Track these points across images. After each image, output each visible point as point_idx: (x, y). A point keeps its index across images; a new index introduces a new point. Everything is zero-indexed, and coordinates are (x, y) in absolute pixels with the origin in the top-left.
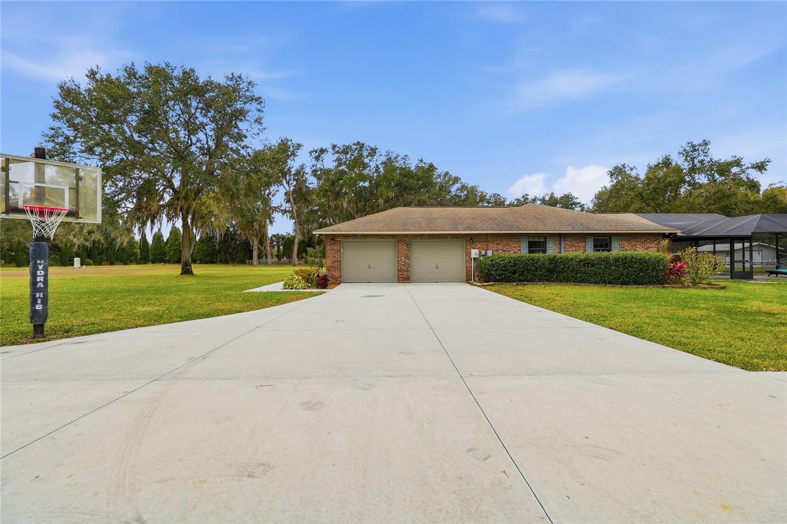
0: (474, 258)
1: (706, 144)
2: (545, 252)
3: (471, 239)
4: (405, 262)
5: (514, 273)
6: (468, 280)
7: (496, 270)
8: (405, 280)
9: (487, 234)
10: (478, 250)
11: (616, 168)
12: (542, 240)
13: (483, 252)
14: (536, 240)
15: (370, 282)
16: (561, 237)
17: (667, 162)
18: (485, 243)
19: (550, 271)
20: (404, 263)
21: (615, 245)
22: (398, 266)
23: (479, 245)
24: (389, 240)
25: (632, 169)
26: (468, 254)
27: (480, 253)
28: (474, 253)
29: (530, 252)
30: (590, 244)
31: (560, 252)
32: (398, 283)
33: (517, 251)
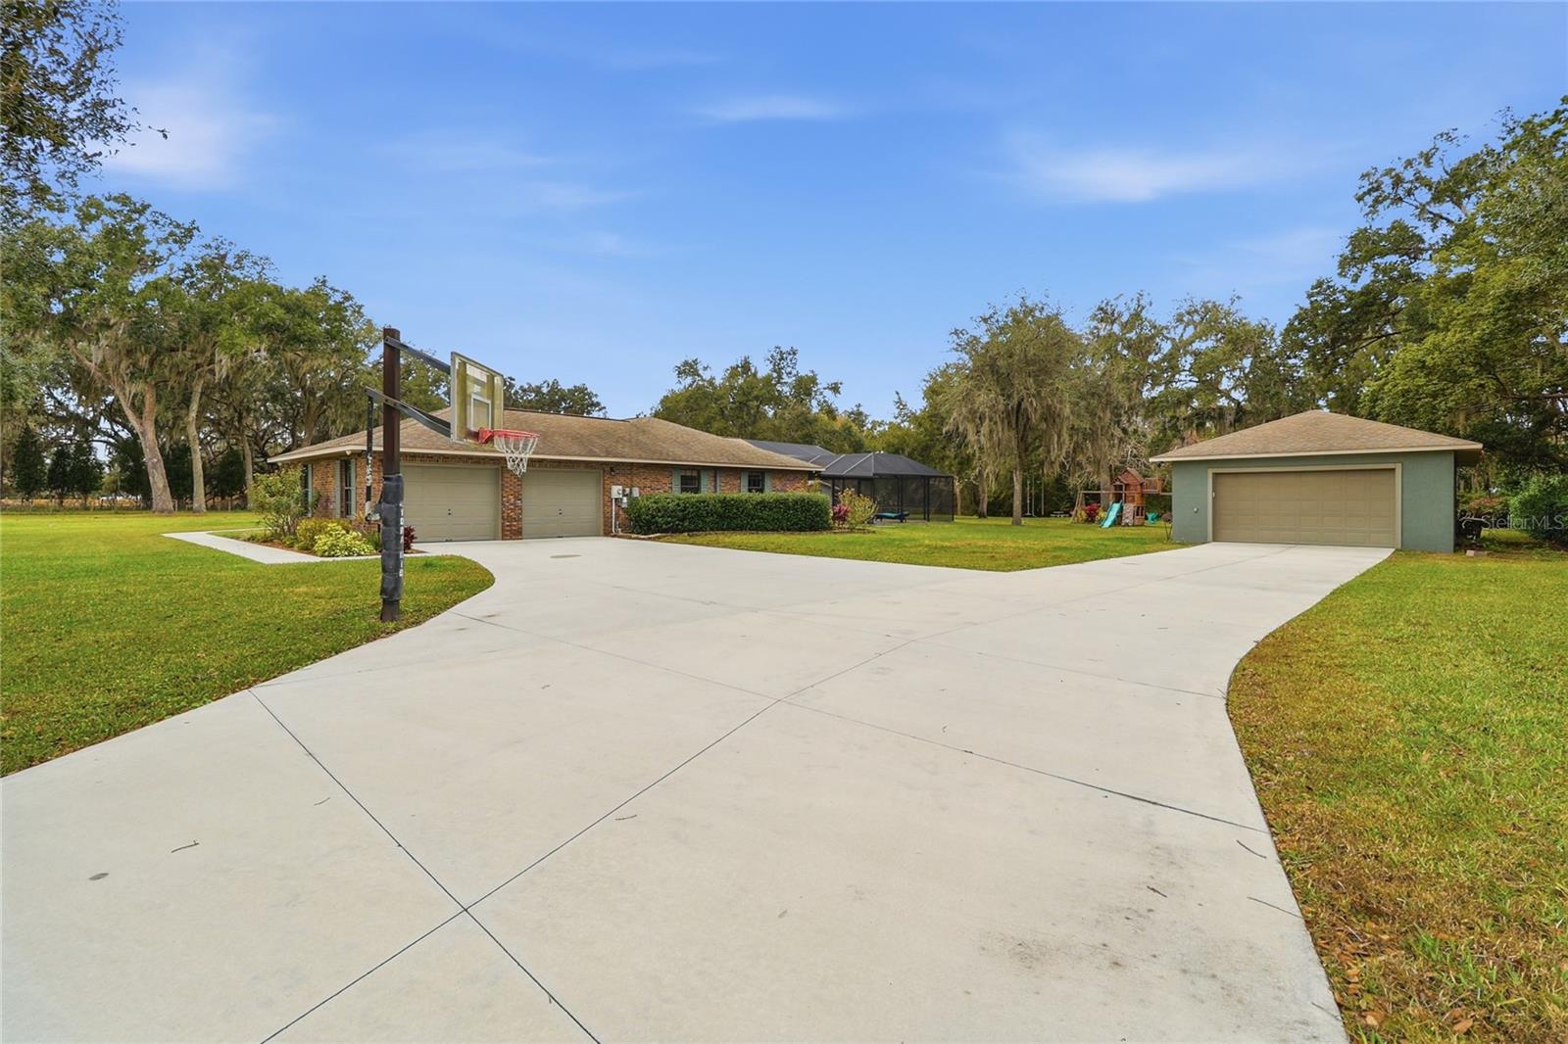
0: (616, 499)
1: (794, 354)
2: (697, 490)
3: (612, 470)
4: (514, 504)
5: (683, 520)
6: (608, 533)
7: (662, 516)
8: (514, 535)
9: (632, 463)
10: (621, 487)
11: (686, 363)
12: (695, 474)
13: (628, 490)
14: (689, 474)
15: (451, 541)
16: (716, 471)
17: (746, 366)
18: (629, 476)
19: (721, 516)
20: (512, 507)
21: (768, 483)
22: (503, 512)
23: (622, 479)
24: (488, 466)
25: (705, 369)
26: (607, 492)
27: (624, 491)
28: (616, 491)
29: (683, 490)
30: (744, 482)
31: (715, 492)
32: (503, 539)
33: (667, 488)
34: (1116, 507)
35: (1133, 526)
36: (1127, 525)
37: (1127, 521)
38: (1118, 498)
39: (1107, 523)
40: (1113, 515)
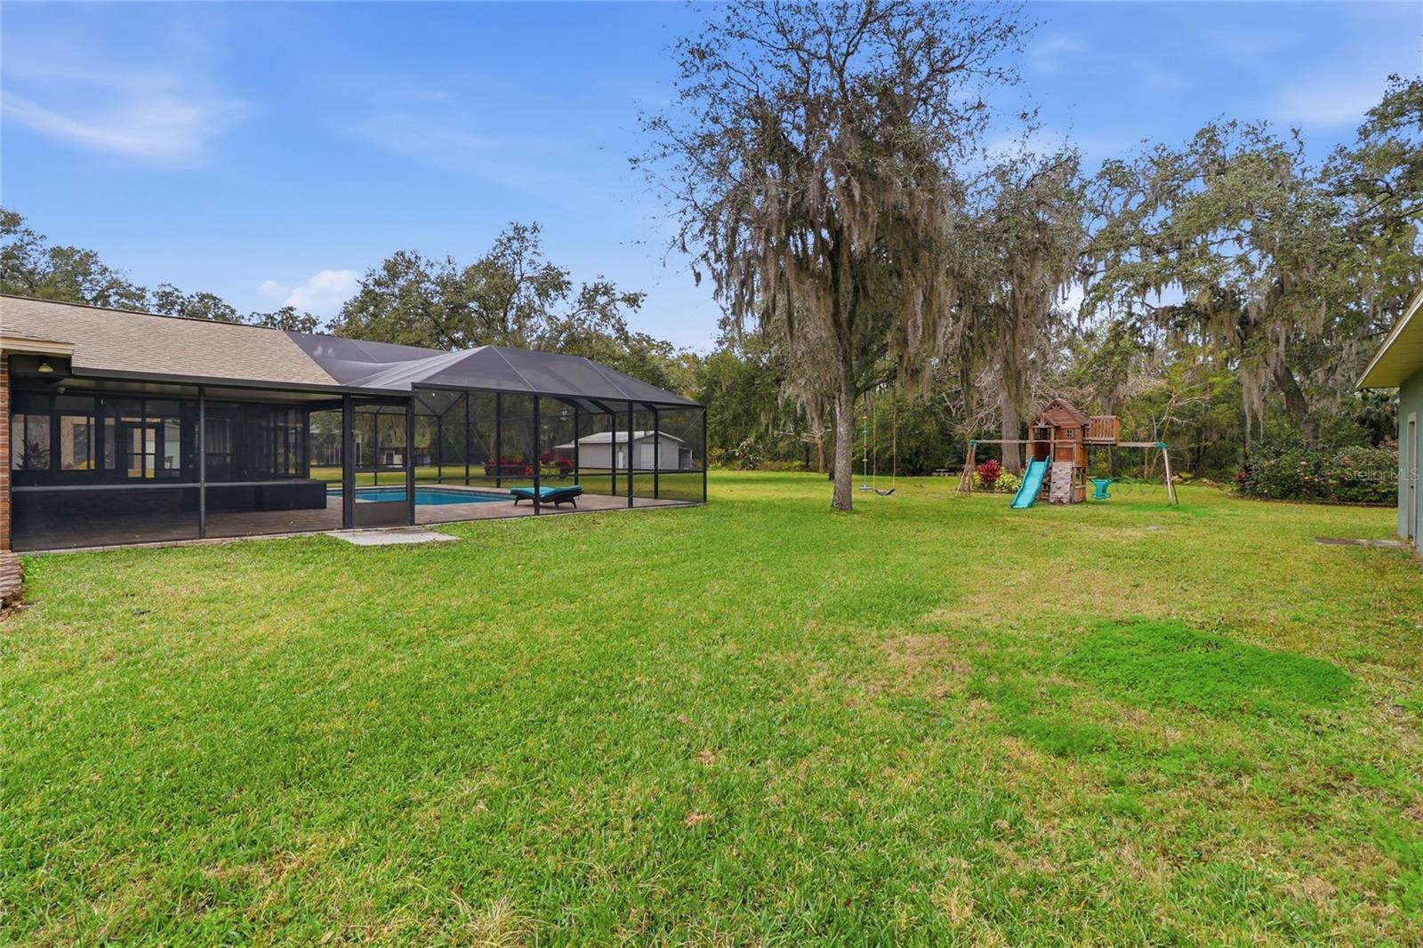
34: (1039, 468)
35: (1071, 502)
36: (1060, 502)
37: (1060, 494)
38: (1042, 453)
39: (1024, 500)
40: (1033, 484)
